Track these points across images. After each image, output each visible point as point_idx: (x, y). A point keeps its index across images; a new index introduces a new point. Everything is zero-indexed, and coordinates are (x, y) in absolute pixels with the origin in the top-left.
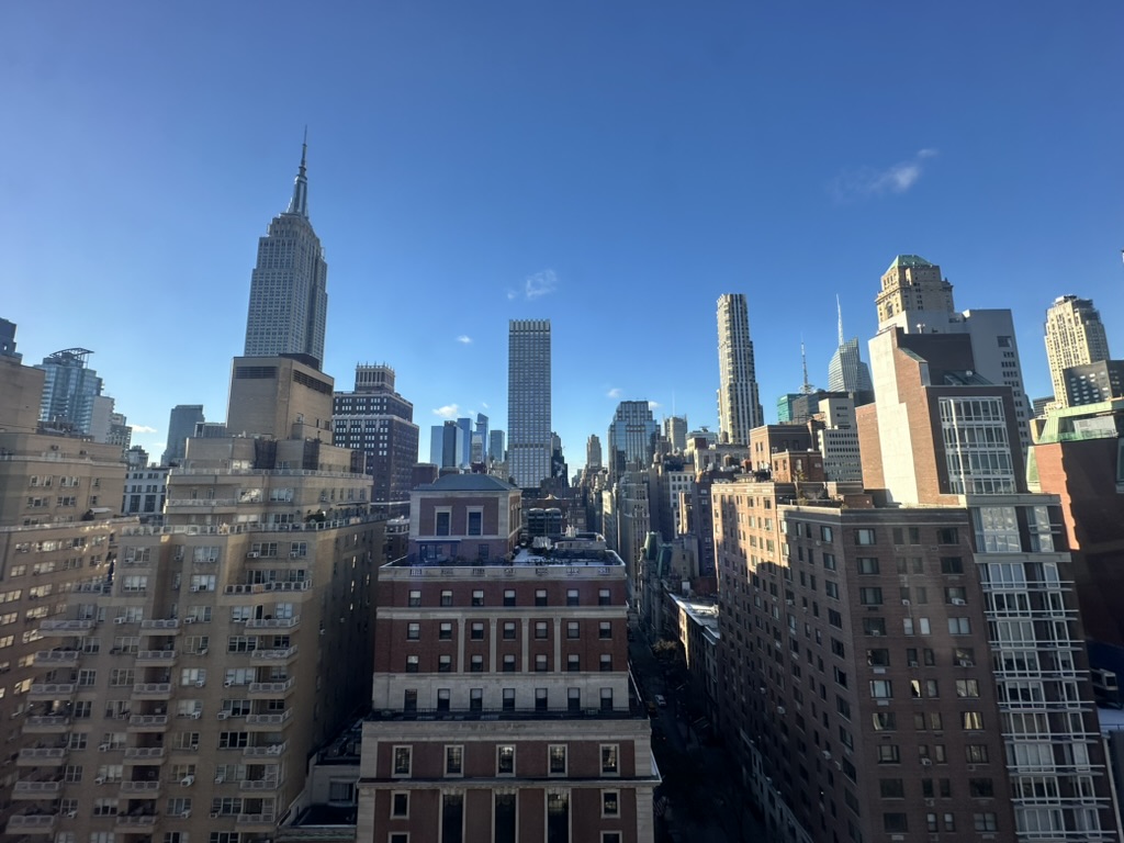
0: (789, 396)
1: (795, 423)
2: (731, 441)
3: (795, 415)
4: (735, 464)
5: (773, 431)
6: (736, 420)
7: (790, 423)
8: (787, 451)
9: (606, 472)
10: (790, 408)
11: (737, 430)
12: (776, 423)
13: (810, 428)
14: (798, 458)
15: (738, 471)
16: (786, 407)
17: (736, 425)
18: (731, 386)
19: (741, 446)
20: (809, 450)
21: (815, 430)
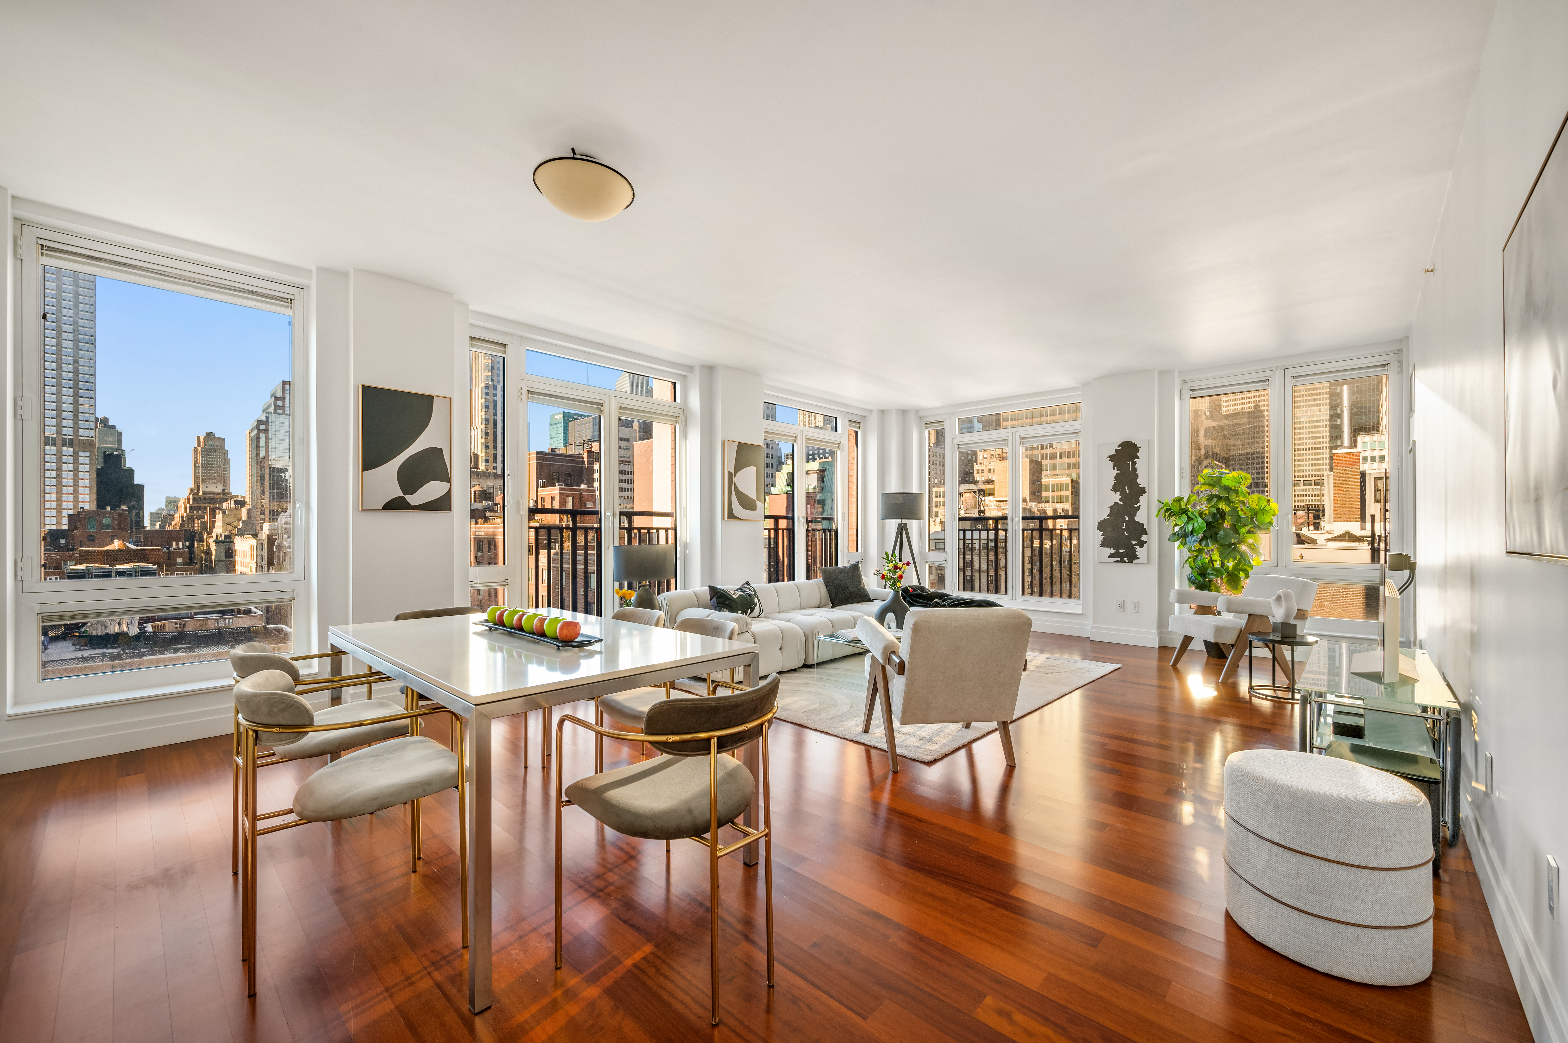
0: (566, 415)
1: (570, 451)
2: (482, 467)
3: (571, 441)
4: (486, 500)
5: (543, 459)
6: (491, 438)
7: (563, 451)
8: (557, 487)
9: (241, 503)
10: (566, 430)
11: (492, 451)
12: (546, 449)
13: (586, 459)
14: (568, 495)
15: (489, 509)
16: (560, 428)
17: (491, 445)
18: (487, 387)
19: (496, 476)
20: (582, 486)
21: (591, 463)
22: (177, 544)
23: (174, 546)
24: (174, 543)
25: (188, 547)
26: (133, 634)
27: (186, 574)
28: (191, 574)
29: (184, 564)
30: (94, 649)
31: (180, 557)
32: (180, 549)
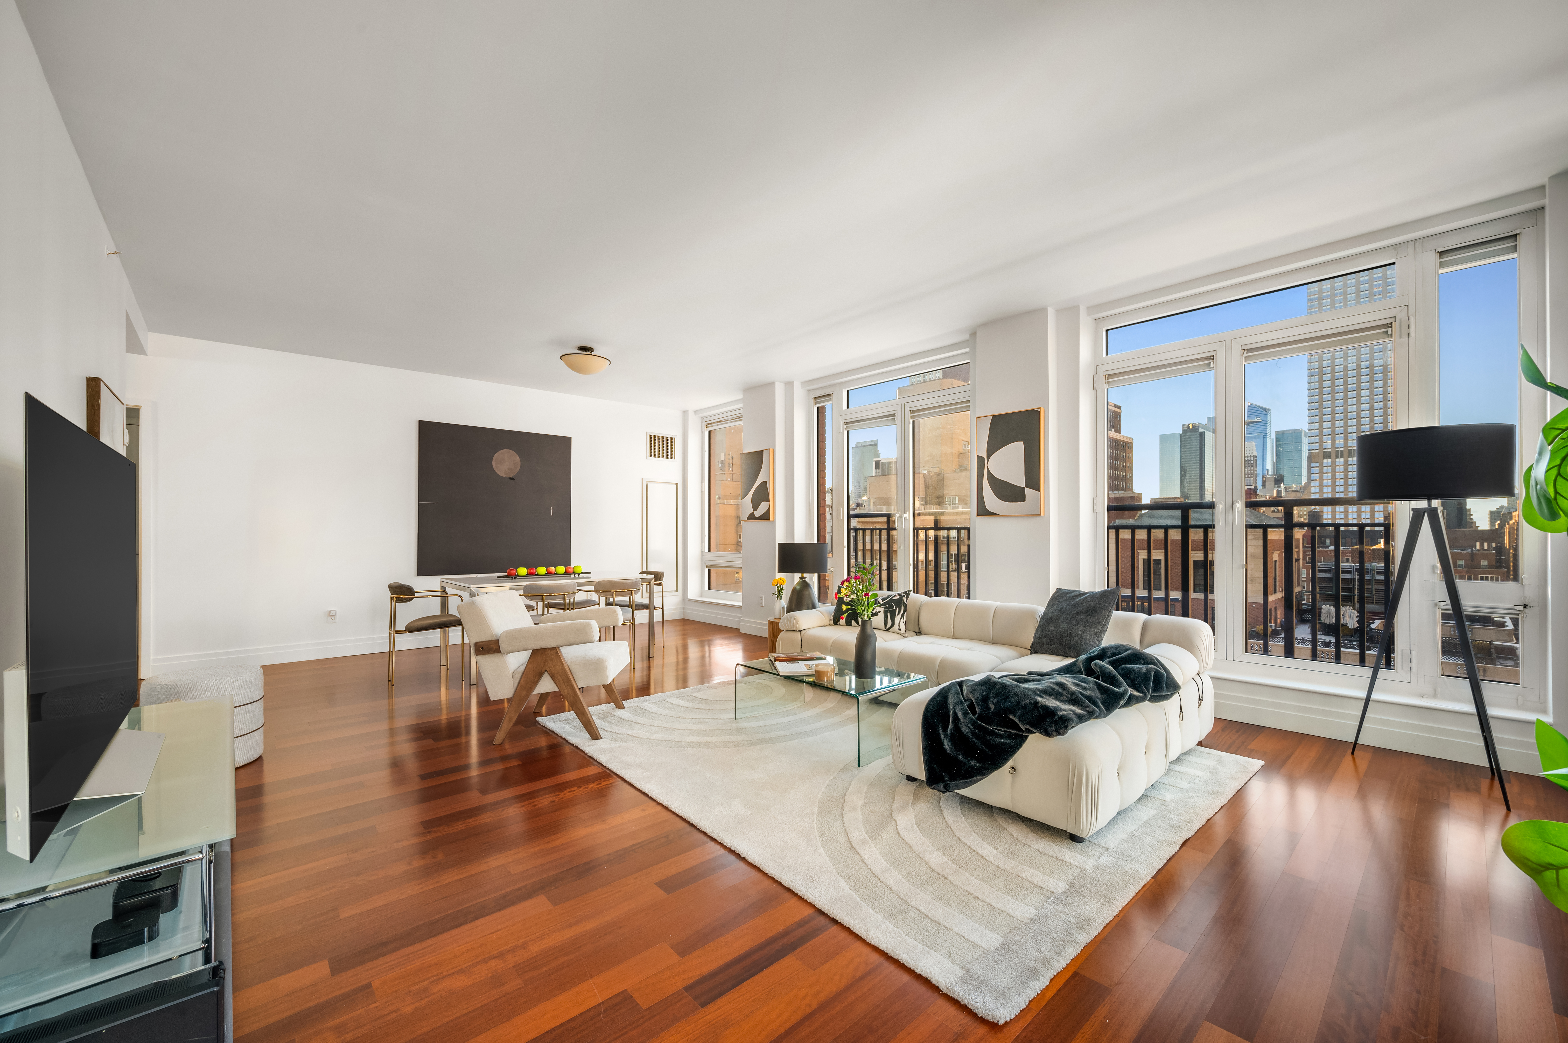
22: (1482, 545)
23: (1478, 547)
24: (1478, 544)
25: (1494, 549)
26: (1352, 627)
27: (1492, 579)
28: (1497, 579)
29: (1490, 567)
30: (1324, 635)
31: (1484, 559)
32: (1485, 550)
